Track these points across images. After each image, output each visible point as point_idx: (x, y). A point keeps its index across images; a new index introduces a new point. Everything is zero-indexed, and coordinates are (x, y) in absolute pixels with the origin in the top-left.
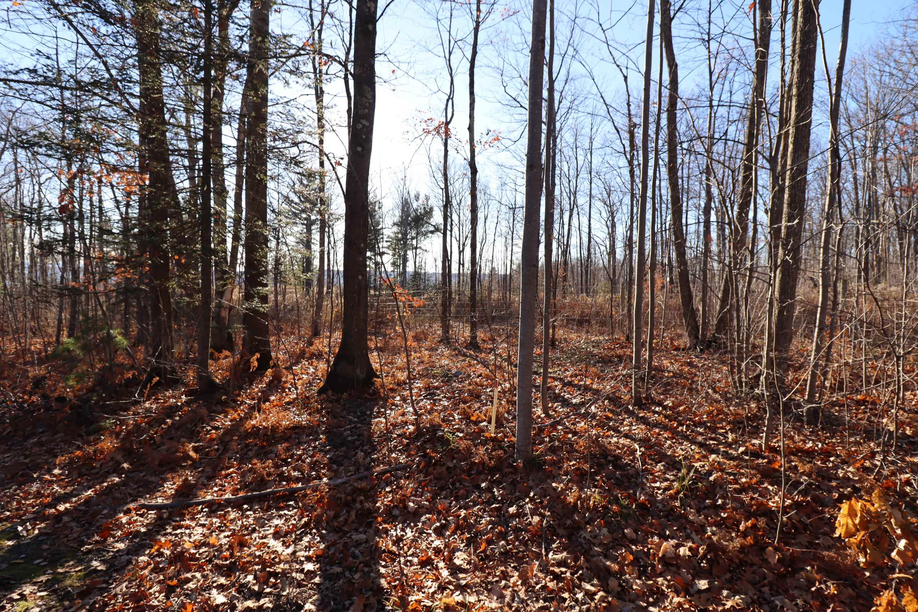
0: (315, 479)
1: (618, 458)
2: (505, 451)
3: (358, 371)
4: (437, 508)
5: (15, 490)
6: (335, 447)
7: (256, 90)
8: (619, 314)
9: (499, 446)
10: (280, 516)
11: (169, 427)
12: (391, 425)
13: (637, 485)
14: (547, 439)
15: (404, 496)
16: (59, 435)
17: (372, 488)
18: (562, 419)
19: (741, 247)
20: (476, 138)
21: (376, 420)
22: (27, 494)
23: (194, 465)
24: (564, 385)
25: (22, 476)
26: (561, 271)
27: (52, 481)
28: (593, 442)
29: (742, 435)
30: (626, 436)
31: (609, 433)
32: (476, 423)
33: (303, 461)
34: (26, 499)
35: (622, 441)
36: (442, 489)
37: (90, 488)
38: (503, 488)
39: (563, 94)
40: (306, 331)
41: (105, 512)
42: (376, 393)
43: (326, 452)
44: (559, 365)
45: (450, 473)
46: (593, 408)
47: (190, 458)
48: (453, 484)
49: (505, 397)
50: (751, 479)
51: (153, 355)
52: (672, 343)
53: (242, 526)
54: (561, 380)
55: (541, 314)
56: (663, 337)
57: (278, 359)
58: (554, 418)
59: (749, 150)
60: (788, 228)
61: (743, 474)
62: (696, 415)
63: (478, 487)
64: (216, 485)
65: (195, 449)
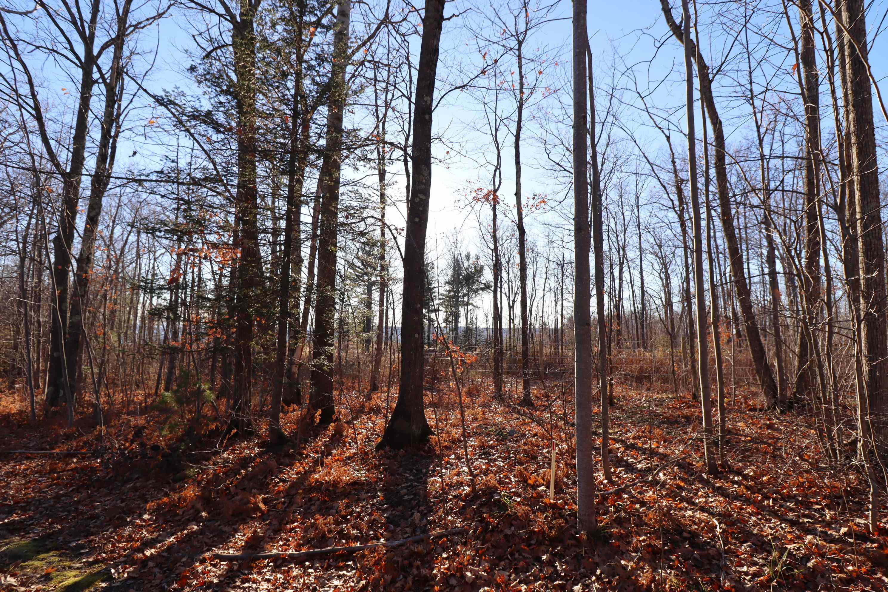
0: (373, 539)
1: (694, 535)
2: (566, 520)
3: (414, 427)
4: (495, 580)
5: (111, 533)
6: (393, 506)
7: (331, 175)
8: (683, 369)
9: (560, 514)
10: (340, 577)
11: (243, 477)
12: (447, 485)
13: (720, 568)
14: (612, 509)
15: (461, 564)
16: (150, 482)
17: (428, 553)
18: (627, 487)
19: (815, 300)
20: (523, 202)
21: (432, 479)
22: (121, 536)
23: (262, 518)
24: (627, 447)
25: (118, 519)
26: (614, 326)
27: (142, 526)
28: (664, 515)
29: (843, 513)
30: (703, 509)
31: (682, 505)
32: (534, 487)
33: (362, 520)
34: (119, 542)
35: (698, 515)
36: (500, 558)
37: (172, 535)
38: (566, 563)
39: (606, 156)
40: (365, 385)
41: (184, 560)
42: (431, 450)
43: (384, 511)
44: (619, 425)
45: (508, 541)
46: (661, 474)
47: (259, 509)
48: (512, 554)
49: (562, 459)
50: (859, 567)
51: (233, 409)
52: (746, 403)
53: (304, 584)
54: (623, 442)
55: (597, 370)
56: (735, 396)
57: (340, 412)
58: (619, 486)
59: (810, 200)
60: (867, 280)
61: (848, 561)
62: (783, 488)
63: (538, 559)
64: (281, 539)
65: (265, 501)
